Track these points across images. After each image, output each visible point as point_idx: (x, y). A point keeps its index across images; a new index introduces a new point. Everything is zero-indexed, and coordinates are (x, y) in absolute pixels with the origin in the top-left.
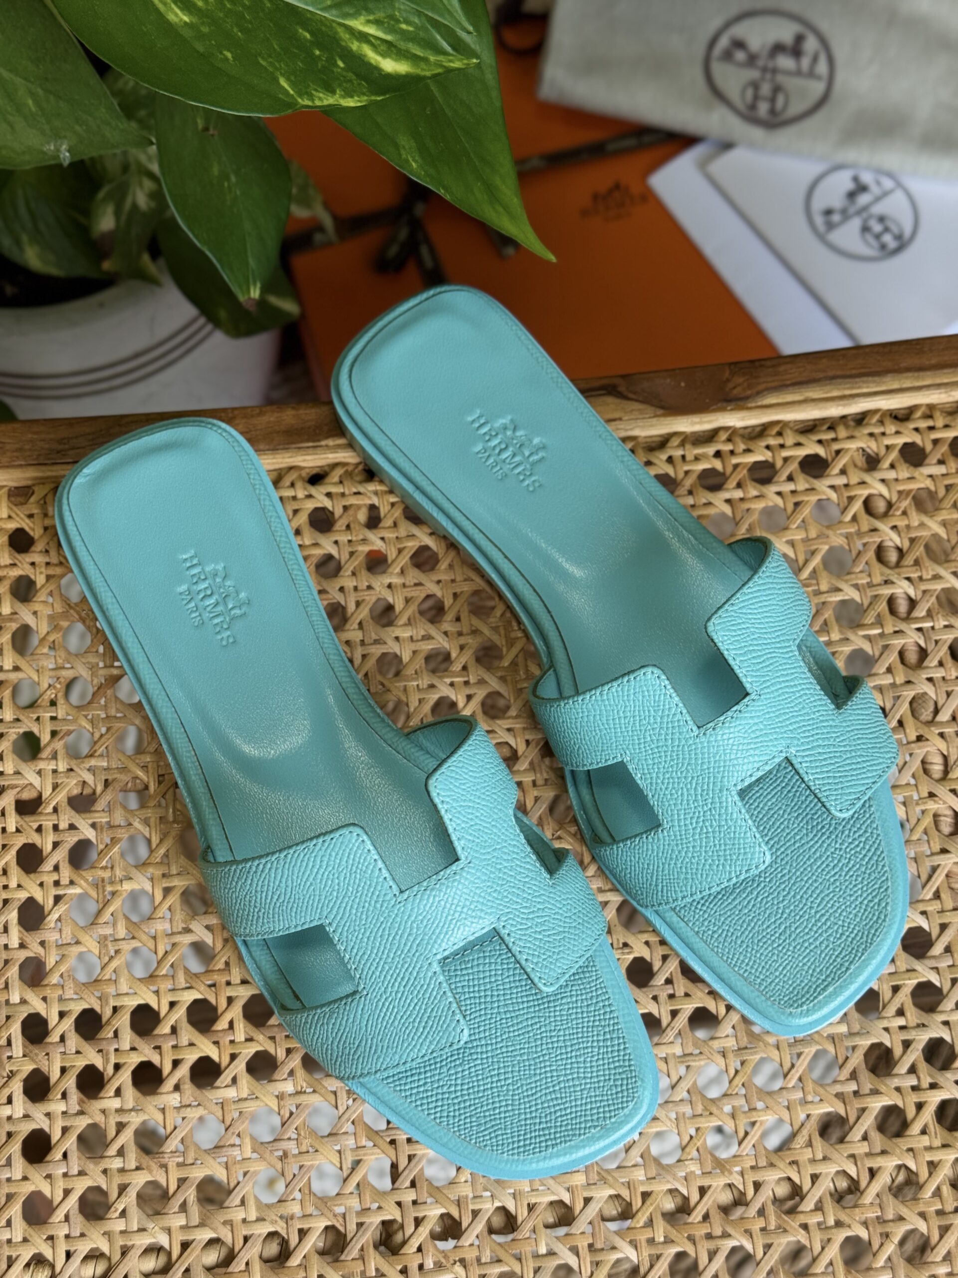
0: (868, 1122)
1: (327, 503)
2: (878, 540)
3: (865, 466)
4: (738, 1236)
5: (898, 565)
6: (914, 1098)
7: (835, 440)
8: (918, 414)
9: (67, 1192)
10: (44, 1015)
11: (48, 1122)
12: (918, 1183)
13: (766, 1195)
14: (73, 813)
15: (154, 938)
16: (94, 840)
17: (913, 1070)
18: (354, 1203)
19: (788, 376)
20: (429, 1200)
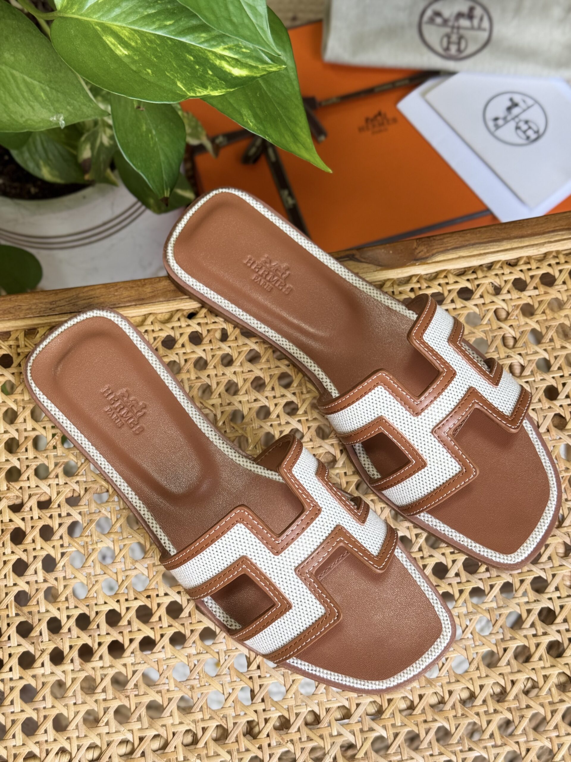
0: (510, 654)
1: (198, 329)
2: (503, 333)
3: (493, 292)
4: (442, 721)
5: (514, 347)
6: (534, 641)
7: (476, 279)
8: (522, 262)
9: (76, 714)
10: (59, 617)
11: (64, 675)
12: (538, 687)
13: (456, 697)
14: (68, 507)
15: (116, 573)
16: (80, 521)
17: (533, 625)
18: (231, 713)
19: (449, 245)
20: (273, 709)
